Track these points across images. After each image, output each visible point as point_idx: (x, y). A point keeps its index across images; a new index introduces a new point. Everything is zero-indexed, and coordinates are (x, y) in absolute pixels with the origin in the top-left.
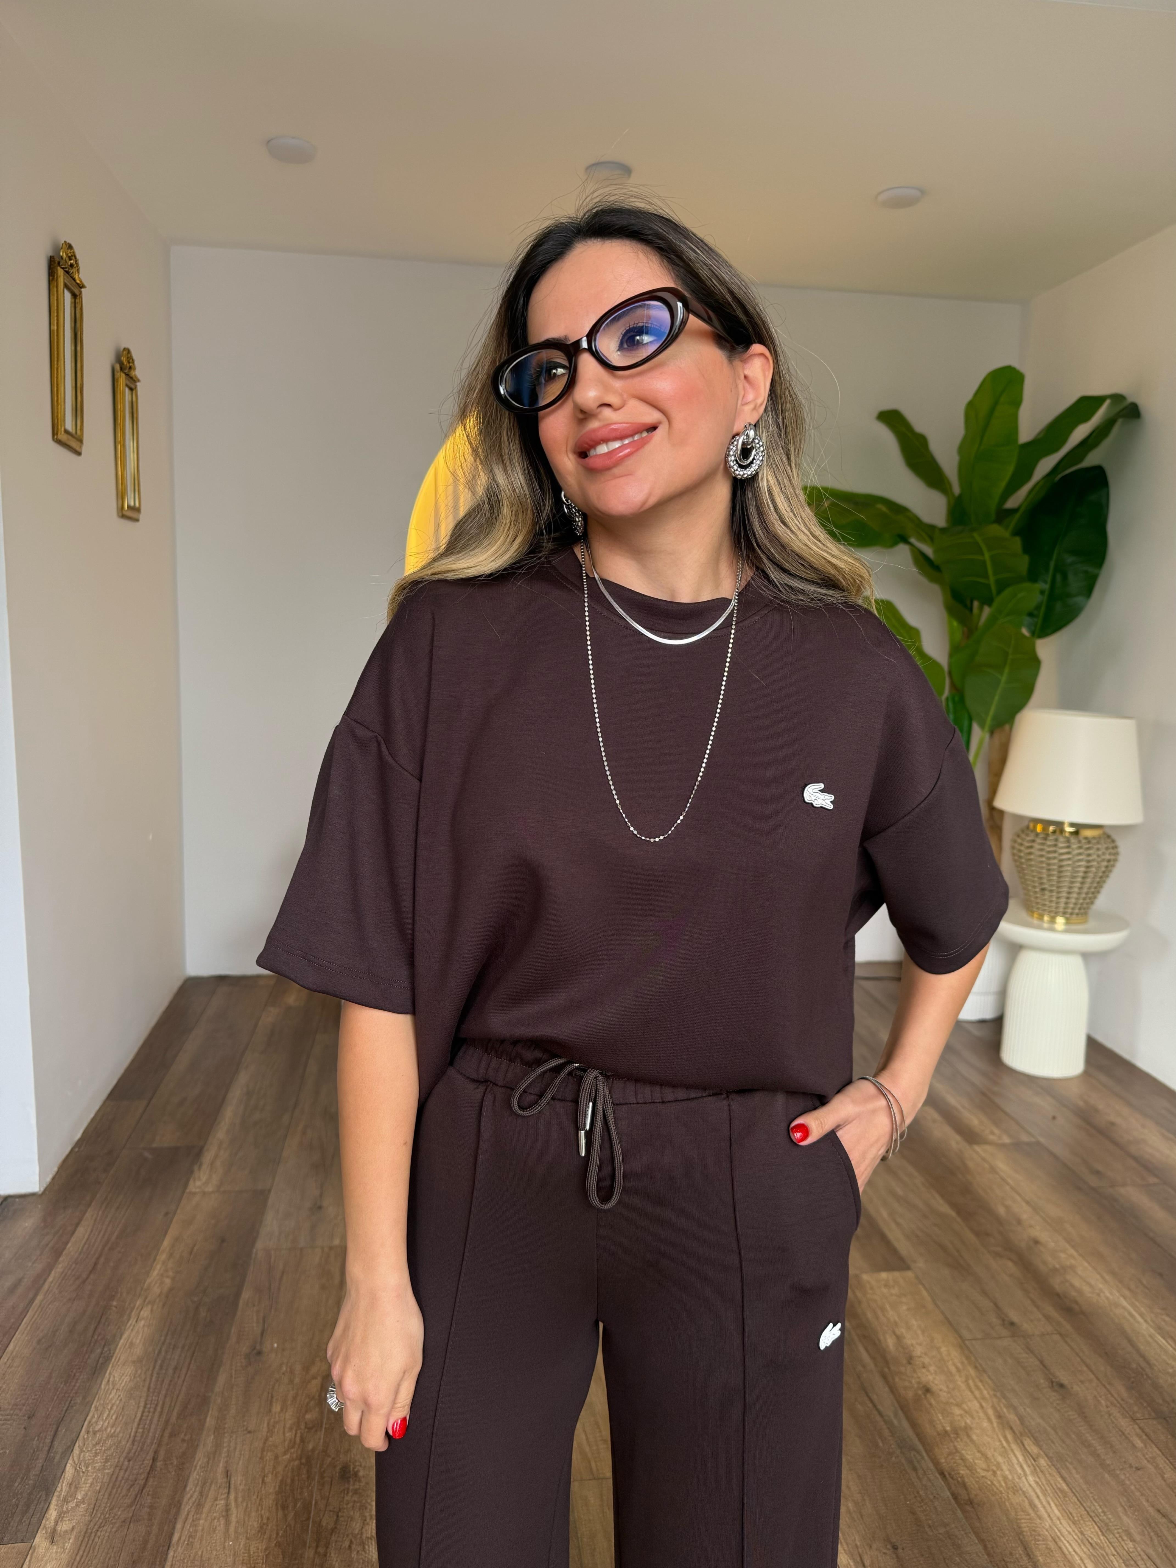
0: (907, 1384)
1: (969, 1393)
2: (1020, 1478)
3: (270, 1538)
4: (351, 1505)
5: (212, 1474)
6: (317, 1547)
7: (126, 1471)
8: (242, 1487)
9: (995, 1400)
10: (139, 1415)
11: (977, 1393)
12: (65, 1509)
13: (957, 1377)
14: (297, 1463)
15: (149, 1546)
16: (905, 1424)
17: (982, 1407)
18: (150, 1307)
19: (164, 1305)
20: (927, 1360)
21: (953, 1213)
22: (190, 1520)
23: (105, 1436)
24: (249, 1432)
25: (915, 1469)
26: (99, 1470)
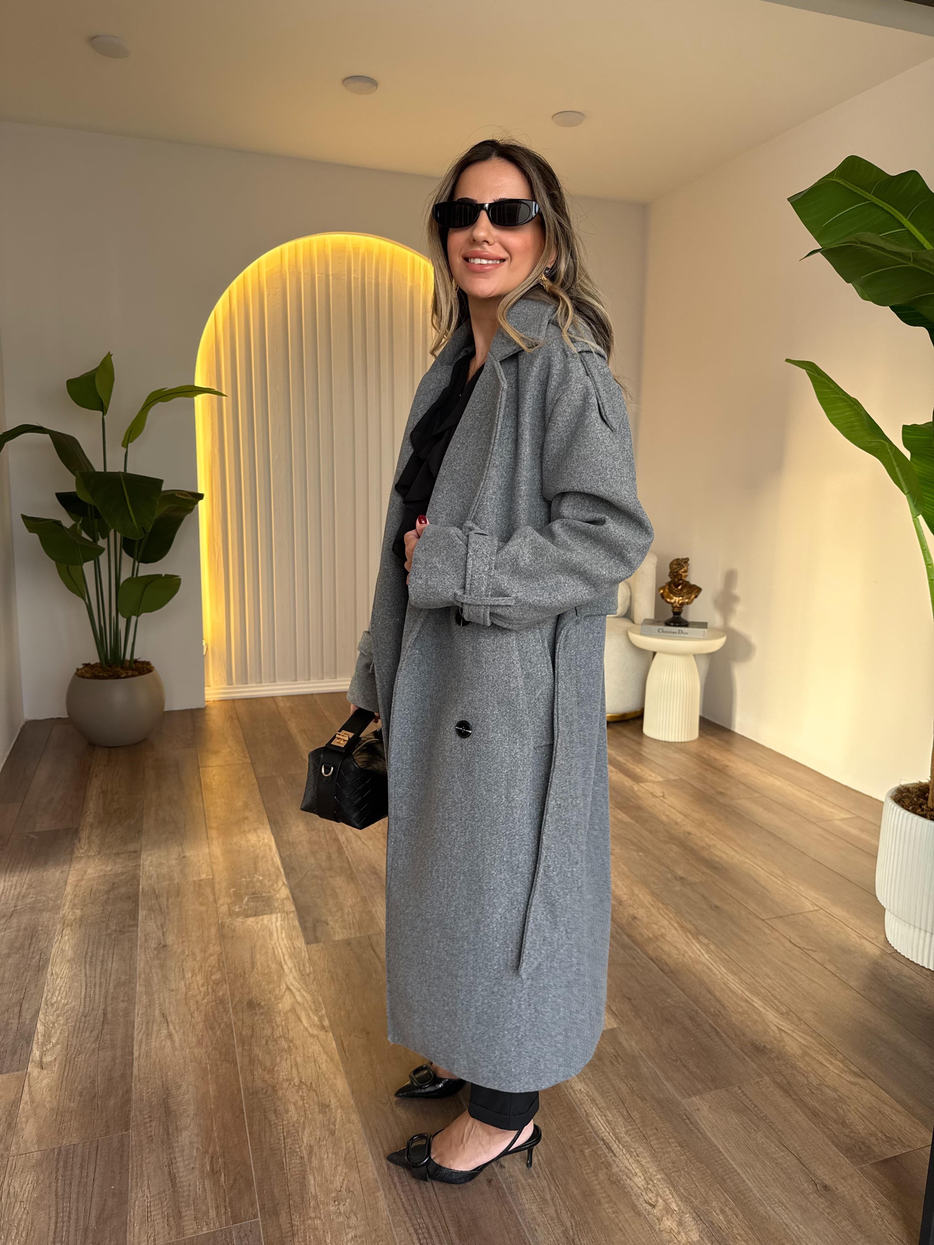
0: (621, 916)
1: (661, 917)
2: (699, 956)
3: (207, 1046)
4: (260, 1021)
5: (152, 1017)
6: (243, 1046)
7: (85, 1023)
8: (177, 1021)
9: (678, 919)
10: (84, 990)
11: (666, 916)
12: (45, 1049)
13: (652, 909)
14: (213, 1003)
15: (117, 1061)
16: (625, 937)
17: (670, 923)
18: (69, 928)
19: (80, 926)
20: (631, 902)
21: (634, 822)
22: (144, 1044)
23: (61, 1005)
24: (172, 990)
25: (634, 959)
26: (63, 1024)
